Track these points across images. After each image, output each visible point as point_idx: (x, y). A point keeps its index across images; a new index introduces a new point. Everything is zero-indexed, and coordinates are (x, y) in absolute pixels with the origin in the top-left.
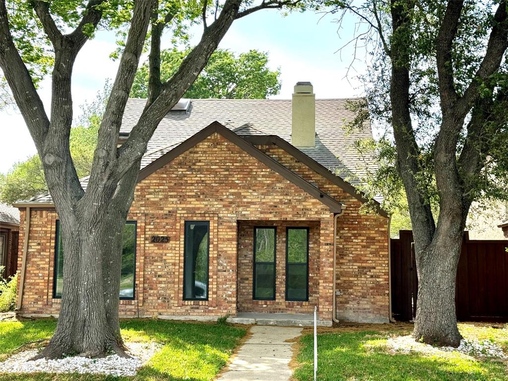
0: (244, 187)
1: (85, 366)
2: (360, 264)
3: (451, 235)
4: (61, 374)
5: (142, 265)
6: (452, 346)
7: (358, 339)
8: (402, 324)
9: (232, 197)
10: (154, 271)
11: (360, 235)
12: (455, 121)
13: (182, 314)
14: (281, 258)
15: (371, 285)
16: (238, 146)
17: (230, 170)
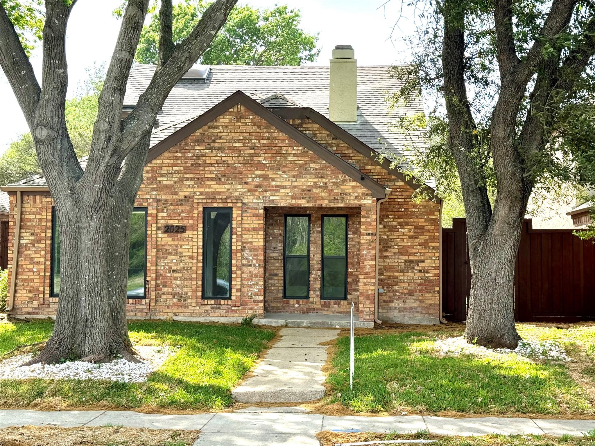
0: (272, 168)
1: (88, 371)
2: (407, 258)
3: (509, 222)
4: (59, 380)
5: (154, 259)
6: (508, 348)
7: (402, 341)
8: (454, 325)
9: (258, 179)
10: (168, 266)
11: (407, 224)
12: (515, 89)
13: (201, 315)
14: (316, 251)
15: (419, 281)
16: (265, 120)
17: (256, 148)
